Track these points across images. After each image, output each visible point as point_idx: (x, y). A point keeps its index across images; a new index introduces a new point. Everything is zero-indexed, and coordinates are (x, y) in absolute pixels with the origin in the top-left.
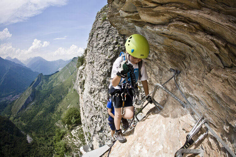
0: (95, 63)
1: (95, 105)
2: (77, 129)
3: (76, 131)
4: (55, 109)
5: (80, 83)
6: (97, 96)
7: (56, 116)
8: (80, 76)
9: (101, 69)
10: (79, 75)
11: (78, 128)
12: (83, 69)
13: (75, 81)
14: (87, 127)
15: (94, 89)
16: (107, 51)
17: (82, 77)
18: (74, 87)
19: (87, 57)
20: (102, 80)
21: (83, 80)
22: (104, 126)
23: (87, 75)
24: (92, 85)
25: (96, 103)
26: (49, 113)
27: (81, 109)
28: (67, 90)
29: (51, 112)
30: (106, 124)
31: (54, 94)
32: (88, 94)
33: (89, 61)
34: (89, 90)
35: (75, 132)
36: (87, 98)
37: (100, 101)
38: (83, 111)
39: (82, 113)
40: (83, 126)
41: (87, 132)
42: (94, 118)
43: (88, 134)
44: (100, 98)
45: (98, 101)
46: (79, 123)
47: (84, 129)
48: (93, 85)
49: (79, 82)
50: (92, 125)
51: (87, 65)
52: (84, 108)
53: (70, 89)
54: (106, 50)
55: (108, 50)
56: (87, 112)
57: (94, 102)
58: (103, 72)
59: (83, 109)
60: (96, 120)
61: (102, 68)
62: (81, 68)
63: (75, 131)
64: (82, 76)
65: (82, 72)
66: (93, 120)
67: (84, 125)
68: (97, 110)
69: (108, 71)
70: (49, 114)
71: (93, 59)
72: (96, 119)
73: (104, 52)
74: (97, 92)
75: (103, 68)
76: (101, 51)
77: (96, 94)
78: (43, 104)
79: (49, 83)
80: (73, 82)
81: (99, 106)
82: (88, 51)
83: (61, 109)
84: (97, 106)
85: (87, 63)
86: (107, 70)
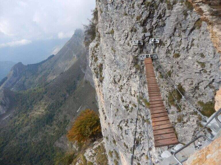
0: (116, 33)
1: (123, 101)
2: (95, 147)
3: (94, 152)
4: (55, 118)
5: (95, 69)
6: (126, 86)
7: (57, 129)
8: (94, 58)
9: (126, 41)
10: (92, 57)
11: (97, 144)
12: (97, 46)
13: (85, 69)
14: (112, 142)
15: (119, 77)
16: (133, 7)
17: (96, 60)
18: (85, 77)
19: (100, 25)
20: (131, 61)
21: (99, 64)
22: (141, 138)
23: (105, 56)
24: (115, 71)
25: (124, 98)
26: (44, 126)
27: (100, 111)
28: (74, 84)
29: (47, 124)
30: (144, 132)
31: (52, 94)
32: (111, 86)
33: (105, 32)
34: (112, 79)
35: (90, 154)
36: (110, 91)
37: (131, 95)
38: (104, 113)
39: (102, 117)
40: (104, 140)
41: (112, 150)
42: (123, 125)
43: (114, 155)
44: (131, 90)
45: (128, 95)
46: (97, 135)
47: (106, 146)
48: (118, 71)
49: (93, 67)
50: (121, 138)
51: (101, 39)
52: (106, 108)
53: (78, 82)
54: (130, 5)
55: (135, 5)
56: (112, 115)
57: (122, 98)
58: (130, 47)
59: (103, 111)
60: (126, 128)
61: (128, 39)
62: (92, 45)
63: (91, 151)
64: (97, 58)
65: (96, 52)
66: (121, 128)
67: (107, 138)
68: (127, 110)
69: (139, 43)
70: (43, 128)
71: (111, 28)
72: (126, 125)
73: (127, 10)
74: (125, 80)
75: (131, 39)
76: (123, 10)
77: (124, 84)
78: (30, 114)
79: (40, 76)
80: (82, 70)
81: (130, 102)
82: (99, 13)
83: (65, 116)
84: (128, 103)
85: (102, 35)
86: (137, 42)
